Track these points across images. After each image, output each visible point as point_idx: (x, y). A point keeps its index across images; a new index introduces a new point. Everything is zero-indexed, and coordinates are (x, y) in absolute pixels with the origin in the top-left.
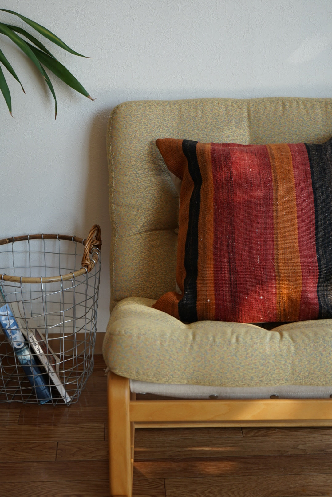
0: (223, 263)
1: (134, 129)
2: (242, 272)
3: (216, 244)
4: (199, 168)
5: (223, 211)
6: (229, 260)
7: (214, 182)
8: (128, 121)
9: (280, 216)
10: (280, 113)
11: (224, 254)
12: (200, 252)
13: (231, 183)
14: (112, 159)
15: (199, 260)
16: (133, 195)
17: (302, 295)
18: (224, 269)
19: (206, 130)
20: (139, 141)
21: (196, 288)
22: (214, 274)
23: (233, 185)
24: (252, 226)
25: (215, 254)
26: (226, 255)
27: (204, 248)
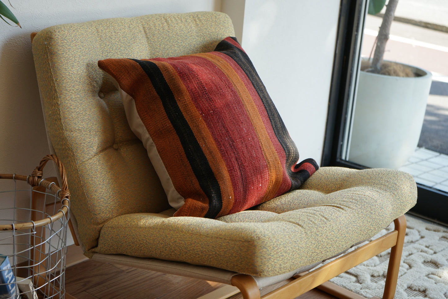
0: (233, 162)
1: (73, 53)
2: (247, 167)
3: (221, 147)
4: (166, 82)
5: (213, 117)
6: (236, 159)
7: (190, 93)
8: (66, 46)
9: (251, 114)
10: (167, 28)
11: (230, 154)
12: (208, 157)
13: (205, 92)
14: (56, 86)
15: (210, 164)
16: (83, 119)
17: (283, 176)
18: (236, 167)
19: (121, 49)
20: (79, 65)
21: (220, 189)
22: (229, 173)
23: (207, 93)
24: (239, 126)
25: (223, 155)
26: (233, 154)
27: (211, 153)
